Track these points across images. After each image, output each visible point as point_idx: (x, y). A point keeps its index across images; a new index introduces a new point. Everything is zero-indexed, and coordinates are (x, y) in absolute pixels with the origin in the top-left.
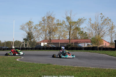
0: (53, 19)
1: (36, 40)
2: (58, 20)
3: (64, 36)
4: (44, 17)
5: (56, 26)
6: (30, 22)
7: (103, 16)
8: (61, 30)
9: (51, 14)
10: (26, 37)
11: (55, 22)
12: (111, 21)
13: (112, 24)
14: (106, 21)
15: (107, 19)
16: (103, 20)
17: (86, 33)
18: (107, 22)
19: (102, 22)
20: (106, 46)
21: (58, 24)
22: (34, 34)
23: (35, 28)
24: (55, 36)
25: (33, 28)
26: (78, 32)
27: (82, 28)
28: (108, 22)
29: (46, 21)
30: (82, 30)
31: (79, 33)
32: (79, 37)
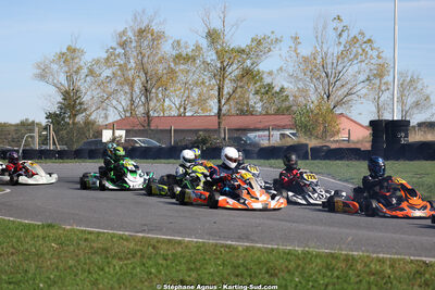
0: (157, 38)
1: (92, 117)
2: (178, 42)
3: (202, 101)
4: (124, 32)
5: (172, 65)
6: (72, 50)
7: (345, 28)
8: (192, 78)
9: (151, 21)
10: (55, 109)
11: (167, 49)
12: (375, 45)
13: (379, 57)
14: (357, 45)
15: (359, 37)
16: (343, 40)
17: (282, 90)
18: (360, 51)
19: (342, 48)
20: (348, 141)
21: (179, 58)
22: (88, 95)
23: (91, 72)
24: (167, 102)
25: (85, 71)
26: (252, 88)
27: (270, 73)
28: (363, 50)
29: (134, 44)
30: (267, 80)
31: (257, 93)
32: (259, 105)
